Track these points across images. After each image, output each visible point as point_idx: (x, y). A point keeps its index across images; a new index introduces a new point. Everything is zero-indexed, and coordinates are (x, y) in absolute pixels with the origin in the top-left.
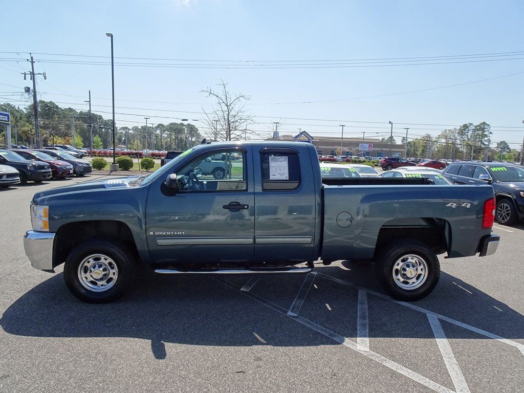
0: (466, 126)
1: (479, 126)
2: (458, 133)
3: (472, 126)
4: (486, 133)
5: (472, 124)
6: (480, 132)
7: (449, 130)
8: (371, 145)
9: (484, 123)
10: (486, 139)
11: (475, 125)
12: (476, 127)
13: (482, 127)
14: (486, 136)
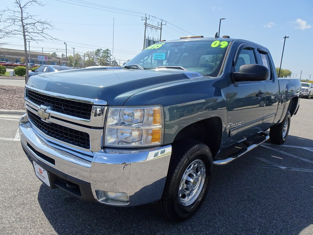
0: (98, 50)
1: (105, 51)
2: (95, 54)
3: (102, 50)
4: (109, 55)
5: (101, 49)
6: (106, 54)
7: (90, 52)
8: (46, 57)
9: (108, 50)
10: (109, 58)
11: (103, 50)
12: (104, 51)
13: (107, 52)
14: (109, 57)
